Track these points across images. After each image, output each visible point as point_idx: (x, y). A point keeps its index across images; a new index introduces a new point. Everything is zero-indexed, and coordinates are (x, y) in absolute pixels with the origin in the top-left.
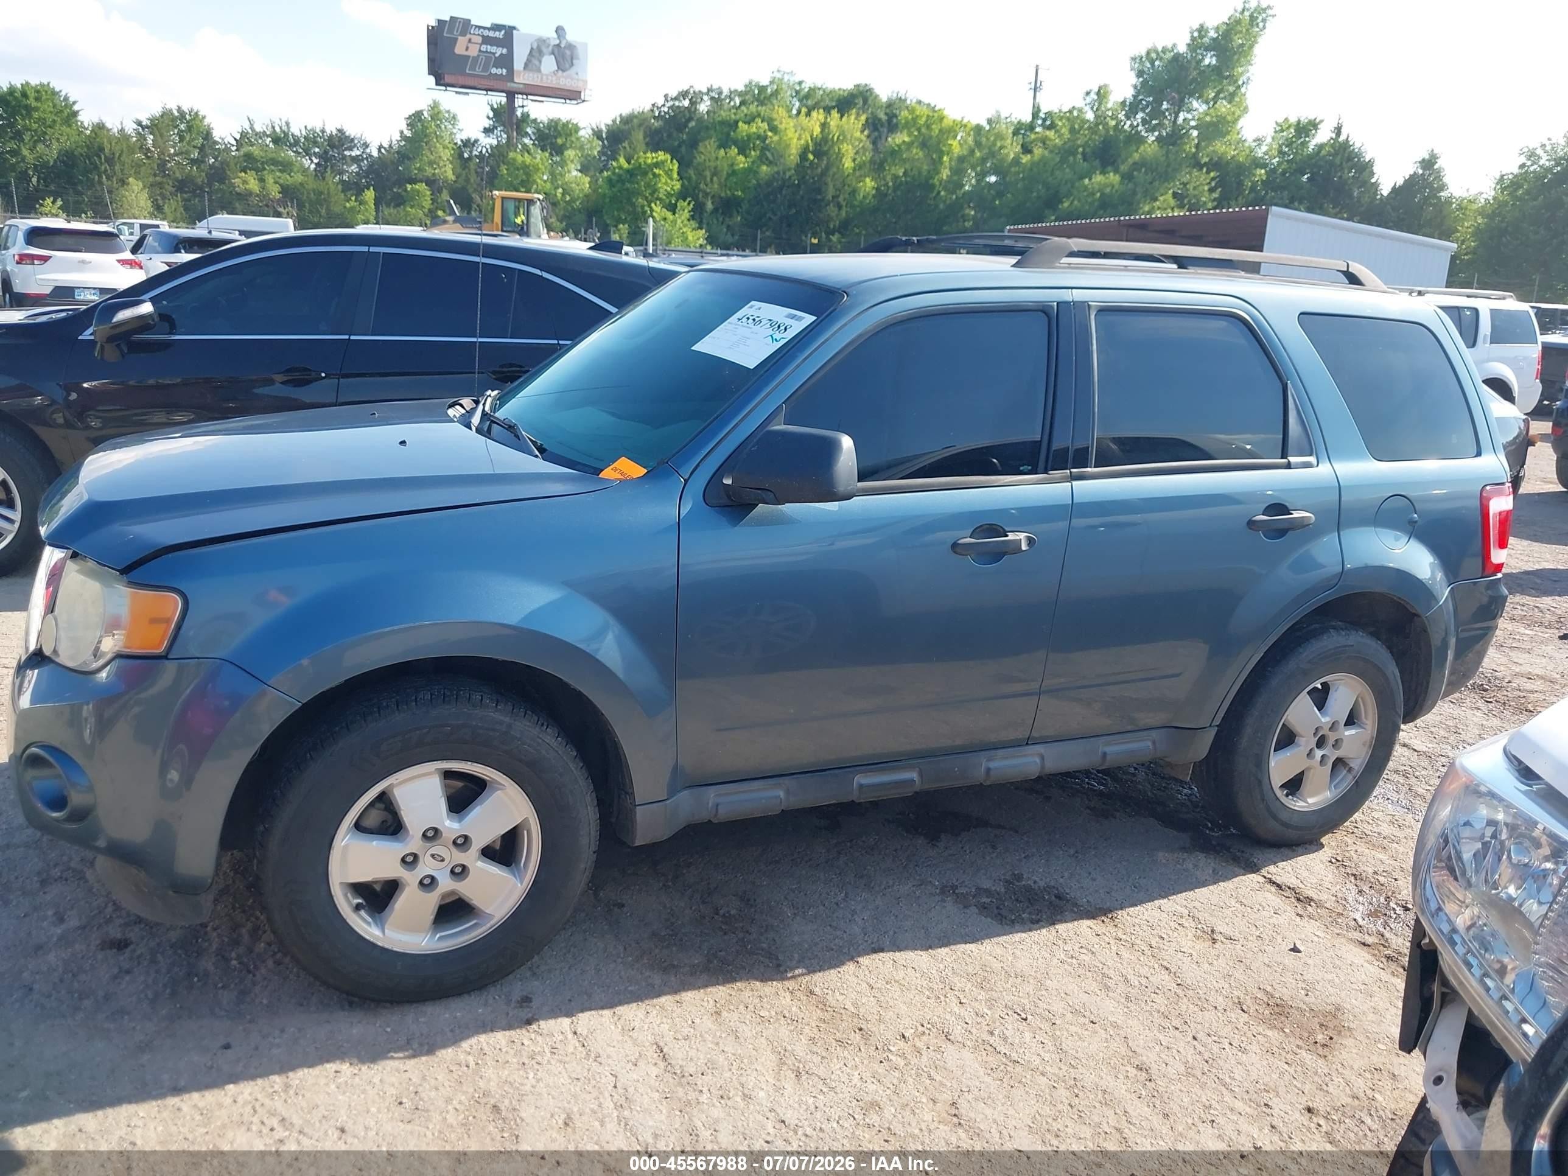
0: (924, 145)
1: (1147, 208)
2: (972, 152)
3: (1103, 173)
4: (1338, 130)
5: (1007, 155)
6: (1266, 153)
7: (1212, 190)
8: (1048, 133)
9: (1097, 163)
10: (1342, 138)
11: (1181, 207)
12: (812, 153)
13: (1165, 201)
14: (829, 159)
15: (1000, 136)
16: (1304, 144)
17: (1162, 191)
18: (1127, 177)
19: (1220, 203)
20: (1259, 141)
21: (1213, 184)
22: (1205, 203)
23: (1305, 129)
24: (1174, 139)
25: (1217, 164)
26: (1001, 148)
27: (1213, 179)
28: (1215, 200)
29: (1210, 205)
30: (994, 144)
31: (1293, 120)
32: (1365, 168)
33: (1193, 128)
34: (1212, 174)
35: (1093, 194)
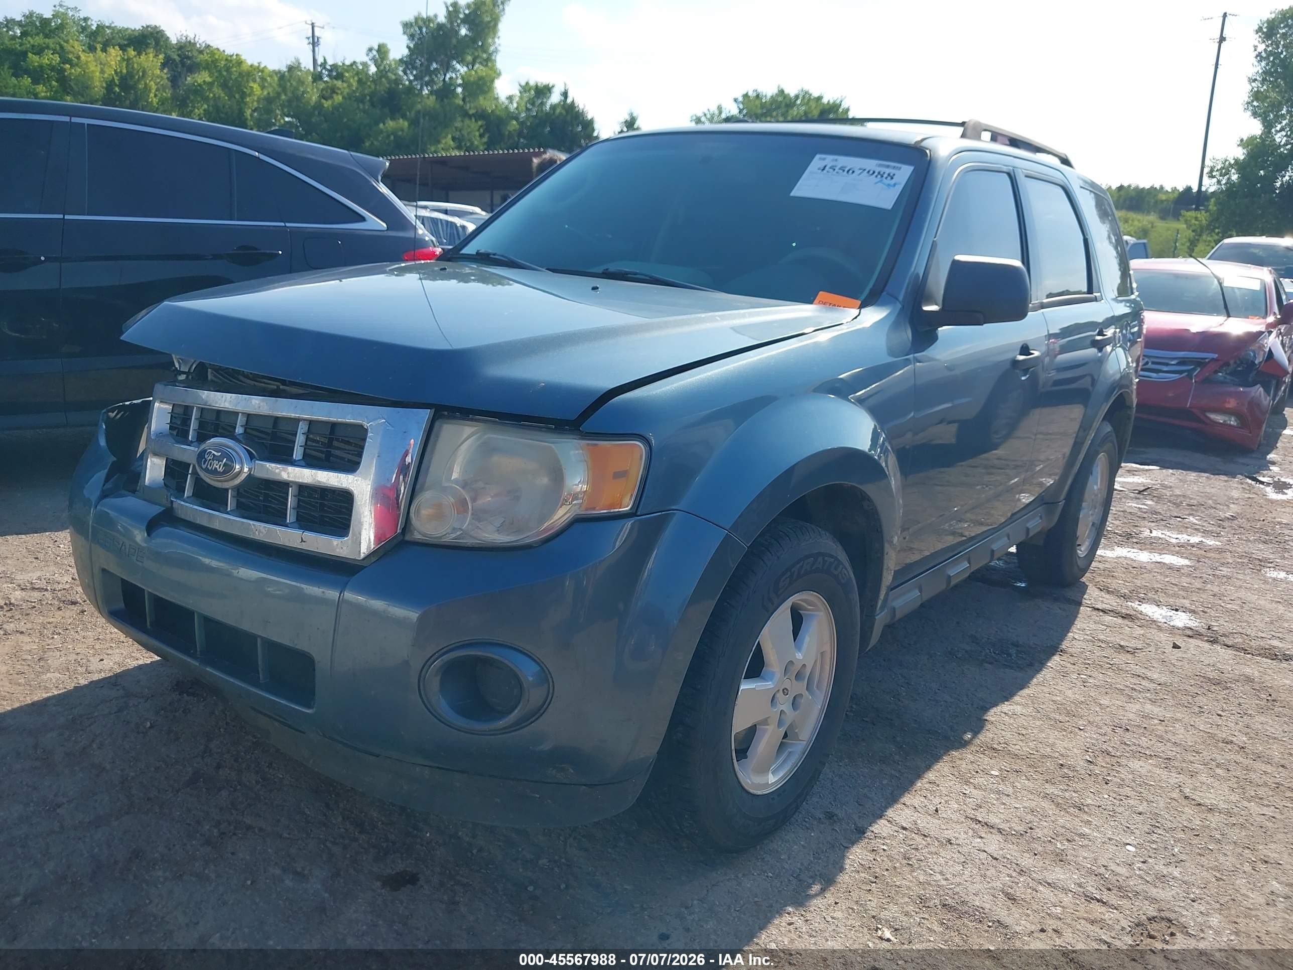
0: (224, 86)
1: (433, 149)
2: (279, 94)
3: (393, 119)
4: (565, 94)
5: (310, 99)
6: (517, 108)
7: (481, 136)
8: (335, 82)
9: (387, 110)
10: (569, 101)
11: (459, 148)
12: (119, 86)
13: (446, 143)
14: (136, 92)
15: (301, 82)
16: (542, 104)
17: (444, 135)
18: (414, 123)
19: (489, 146)
20: (510, 98)
21: (482, 130)
22: (477, 147)
23: (543, 91)
24: (446, 92)
25: (481, 115)
26: (304, 92)
27: (481, 126)
28: (485, 143)
29: (482, 148)
30: (297, 89)
31: (532, 83)
32: (588, 125)
33: (460, 85)
34: (480, 123)
35: (388, 136)
